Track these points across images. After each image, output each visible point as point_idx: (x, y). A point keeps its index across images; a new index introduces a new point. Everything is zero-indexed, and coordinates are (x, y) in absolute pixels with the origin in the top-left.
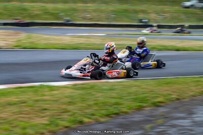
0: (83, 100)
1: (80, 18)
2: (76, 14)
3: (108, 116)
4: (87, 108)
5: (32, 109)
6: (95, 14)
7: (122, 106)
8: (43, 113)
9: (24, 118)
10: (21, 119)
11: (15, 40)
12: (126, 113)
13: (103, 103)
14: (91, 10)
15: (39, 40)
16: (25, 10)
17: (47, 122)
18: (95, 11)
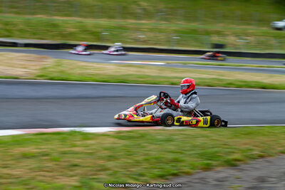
0: (129, 154)
1: (131, 39)
2: (125, 34)
3: (162, 177)
4: (134, 166)
5: (56, 165)
6: (152, 35)
7: (183, 164)
8: (72, 171)
9: (44, 176)
10: (41, 178)
11: (38, 67)
12: (188, 174)
13: (156, 158)
14: (146, 29)
15: (72, 69)
16: (55, 26)
17: (77, 184)
18: (151, 30)
